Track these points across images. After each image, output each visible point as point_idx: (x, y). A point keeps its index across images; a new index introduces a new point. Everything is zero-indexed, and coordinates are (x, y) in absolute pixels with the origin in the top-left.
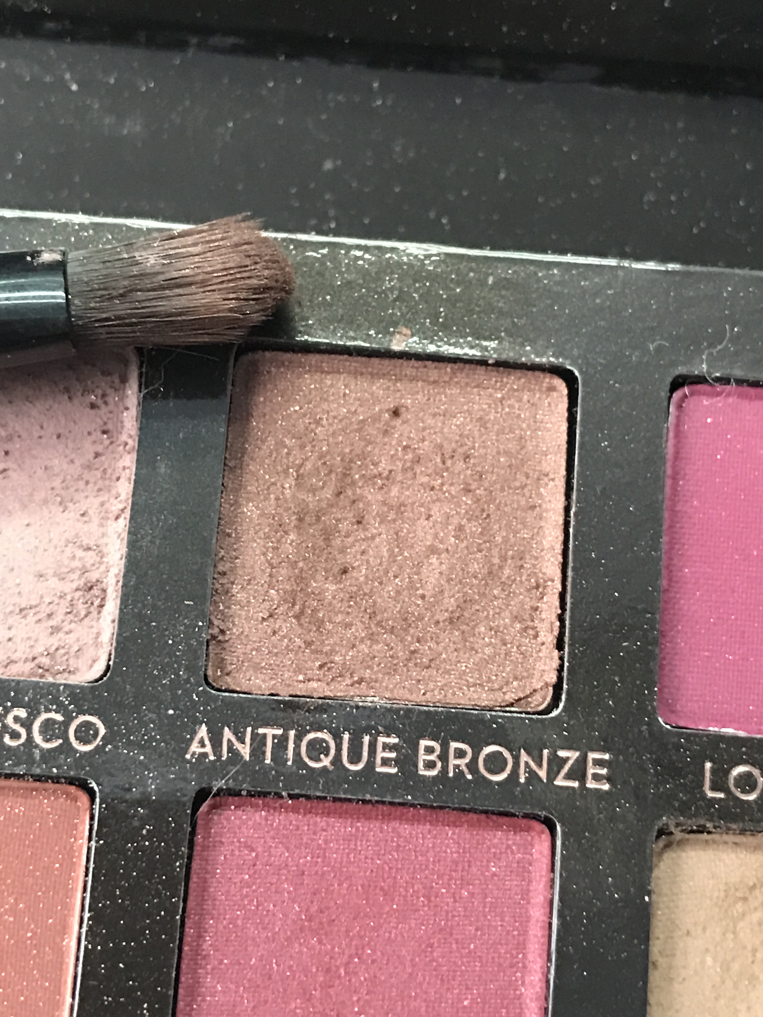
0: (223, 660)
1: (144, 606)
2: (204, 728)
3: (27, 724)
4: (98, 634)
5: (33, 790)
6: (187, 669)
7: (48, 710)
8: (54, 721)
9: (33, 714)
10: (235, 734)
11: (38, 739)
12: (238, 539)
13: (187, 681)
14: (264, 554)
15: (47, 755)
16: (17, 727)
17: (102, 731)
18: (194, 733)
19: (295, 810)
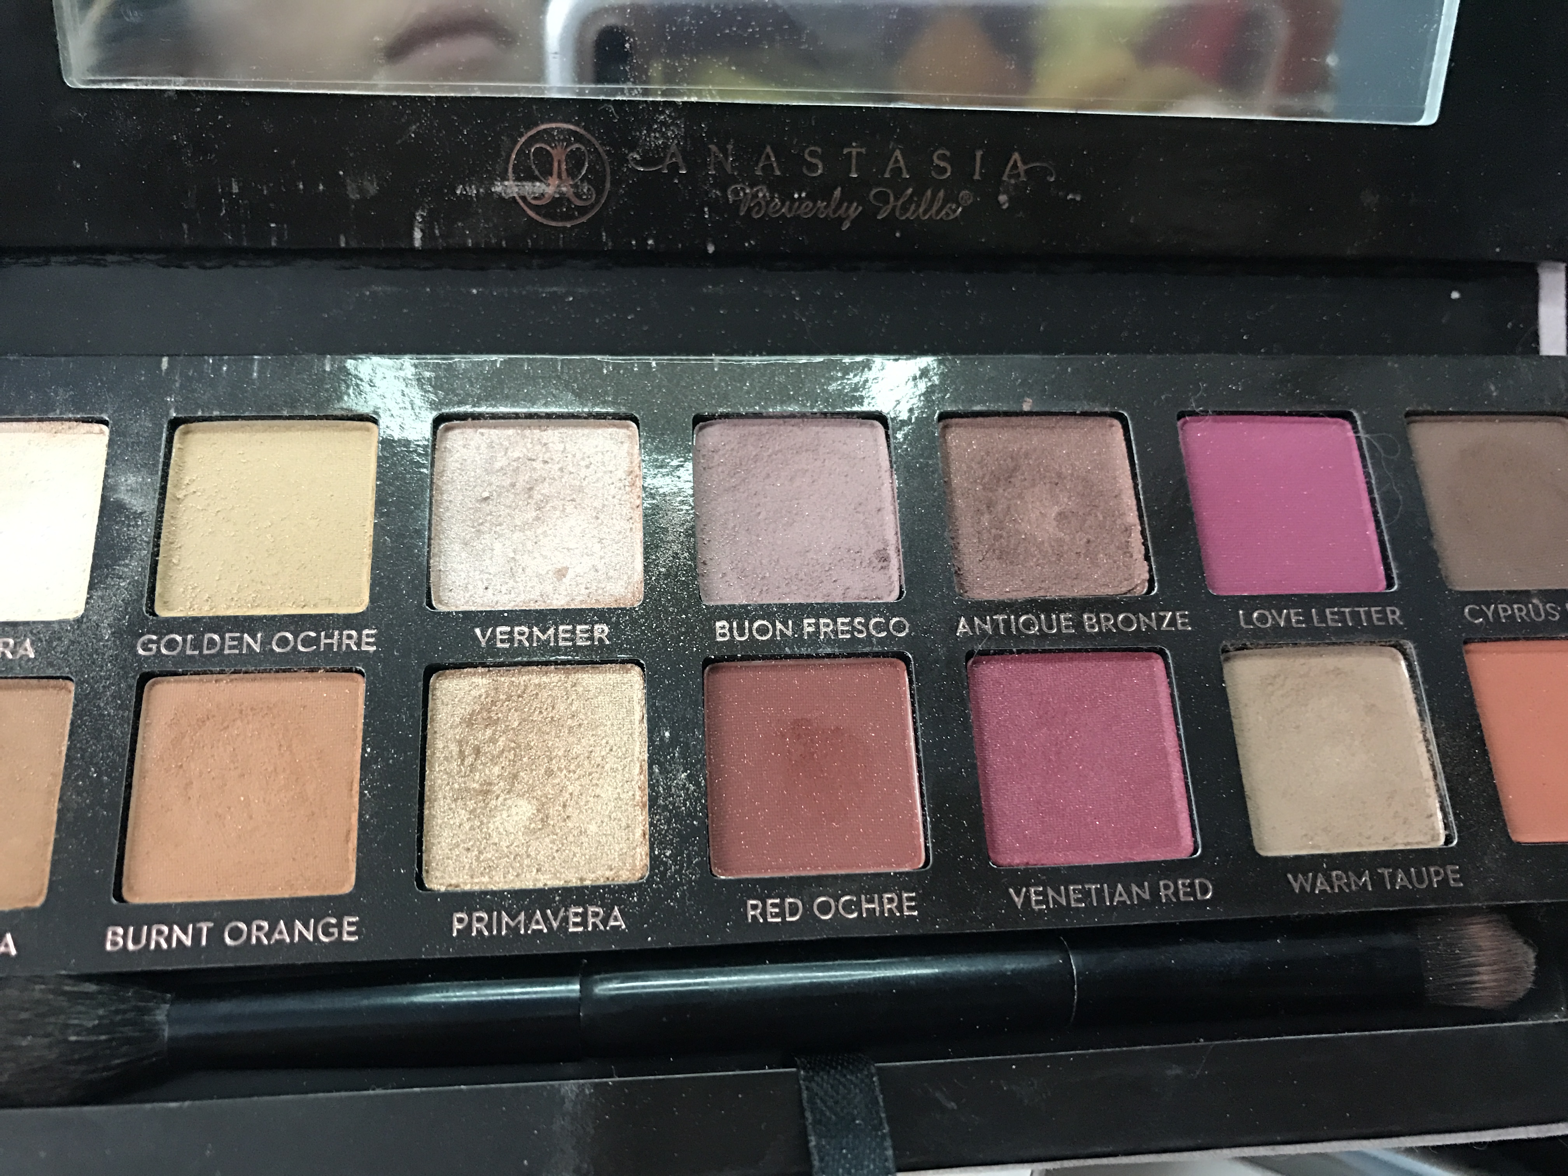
0: (962, 584)
1: (916, 557)
2: (963, 619)
3: (866, 625)
4: (890, 577)
5: (873, 663)
6: (947, 588)
7: (875, 617)
8: (880, 622)
9: (868, 620)
10: (981, 620)
11: (874, 633)
12: (957, 519)
13: (948, 594)
14: (973, 527)
15: (881, 641)
16: (860, 627)
17: (907, 625)
18: (959, 622)
19: (1019, 660)
